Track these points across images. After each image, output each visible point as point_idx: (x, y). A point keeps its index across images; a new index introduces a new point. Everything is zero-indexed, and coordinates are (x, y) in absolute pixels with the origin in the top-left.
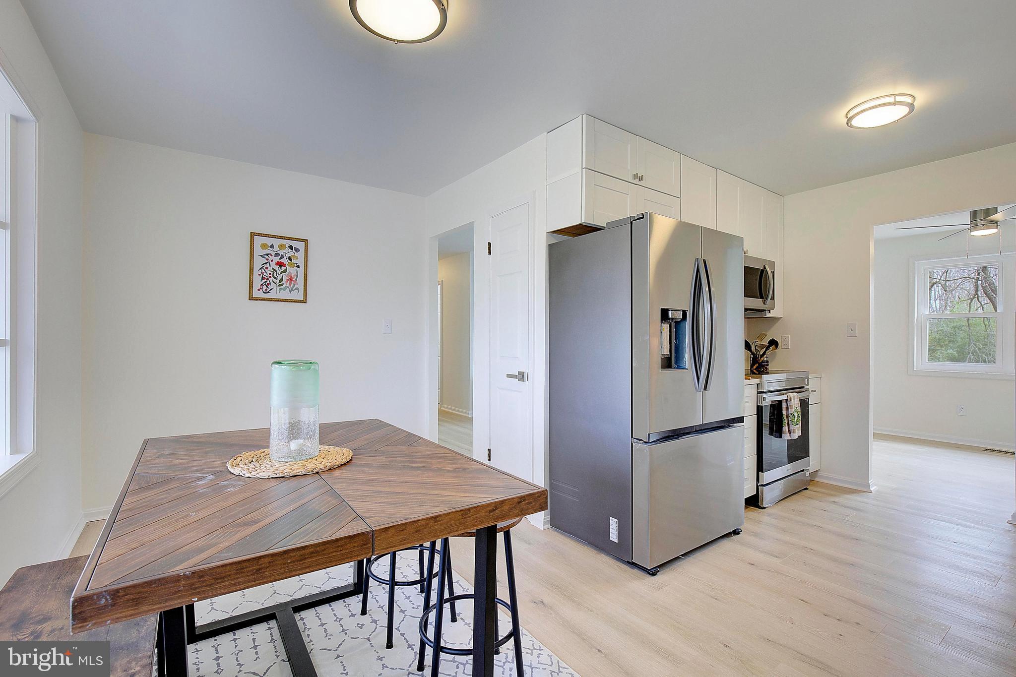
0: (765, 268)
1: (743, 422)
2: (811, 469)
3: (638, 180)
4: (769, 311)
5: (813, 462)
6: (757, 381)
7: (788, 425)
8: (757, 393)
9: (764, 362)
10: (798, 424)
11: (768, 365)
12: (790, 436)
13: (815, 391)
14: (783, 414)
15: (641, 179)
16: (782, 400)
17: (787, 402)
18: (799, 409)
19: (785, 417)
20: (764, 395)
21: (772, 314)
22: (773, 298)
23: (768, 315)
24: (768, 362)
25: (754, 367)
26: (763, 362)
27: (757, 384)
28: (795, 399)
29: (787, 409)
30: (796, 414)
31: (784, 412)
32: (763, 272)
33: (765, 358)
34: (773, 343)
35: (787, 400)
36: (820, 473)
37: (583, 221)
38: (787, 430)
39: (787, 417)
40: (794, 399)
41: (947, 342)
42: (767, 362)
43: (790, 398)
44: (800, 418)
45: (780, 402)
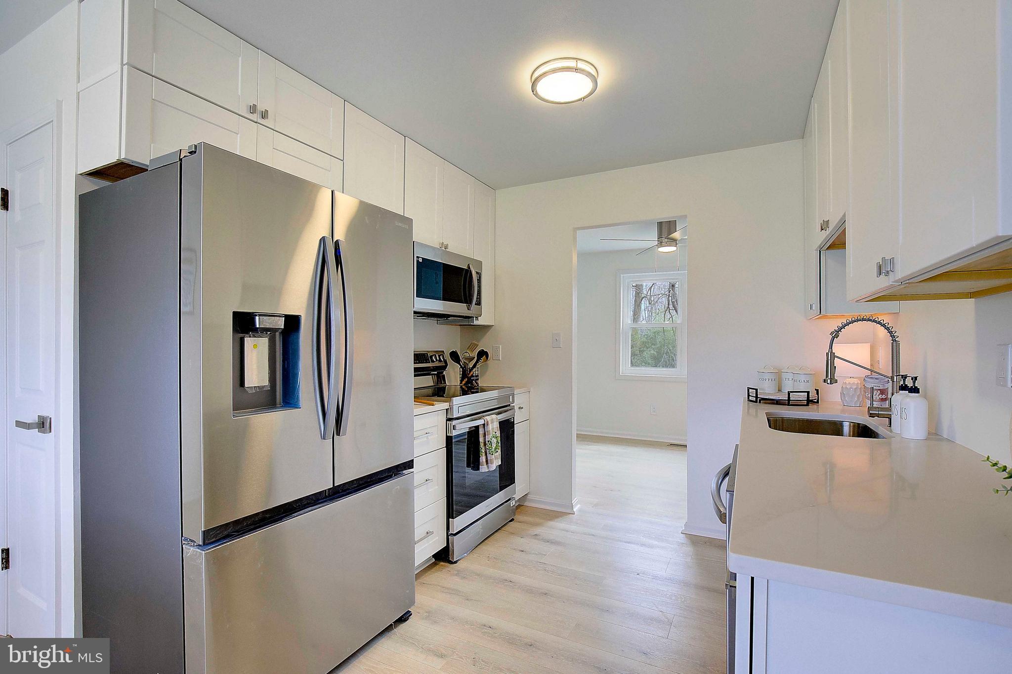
0: (469, 268)
1: (413, 468)
2: (517, 496)
3: (259, 116)
4: (477, 318)
5: (519, 487)
6: (446, 405)
7: (486, 454)
8: (447, 420)
9: (474, 376)
10: (497, 452)
11: (478, 379)
12: (488, 467)
13: (522, 408)
14: (480, 442)
15: (264, 115)
16: (479, 426)
17: (484, 427)
18: (498, 434)
19: (482, 445)
20: (454, 422)
21: (481, 321)
22: (479, 303)
23: (476, 322)
24: (478, 376)
25: (463, 383)
26: (472, 376)
27: (447, 409)
28: (493, 424)
29: (485, 435)
30: (494, 440)
31: (481, 440)
32: (468, 272)
33: (475, 372)
34: (483, 354)
35: (484, 425)
36: (529, 497)
37: (123, 156)
38: (484, 460)
39: (485, 444)
40: (492, 422)
41: (650, 345)
42: (476, 376)
43: (487, 422)
44: (500, 445)
45: (477, 427)
